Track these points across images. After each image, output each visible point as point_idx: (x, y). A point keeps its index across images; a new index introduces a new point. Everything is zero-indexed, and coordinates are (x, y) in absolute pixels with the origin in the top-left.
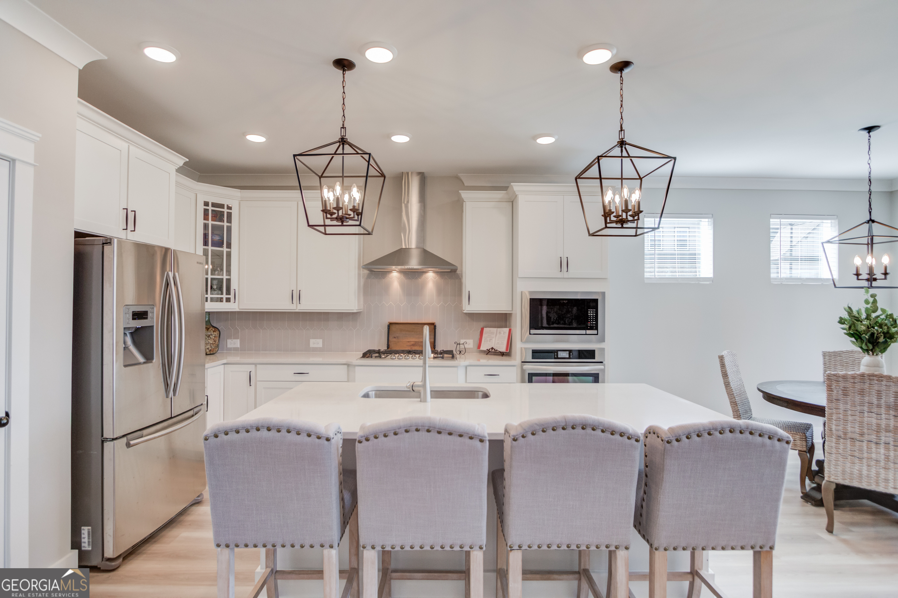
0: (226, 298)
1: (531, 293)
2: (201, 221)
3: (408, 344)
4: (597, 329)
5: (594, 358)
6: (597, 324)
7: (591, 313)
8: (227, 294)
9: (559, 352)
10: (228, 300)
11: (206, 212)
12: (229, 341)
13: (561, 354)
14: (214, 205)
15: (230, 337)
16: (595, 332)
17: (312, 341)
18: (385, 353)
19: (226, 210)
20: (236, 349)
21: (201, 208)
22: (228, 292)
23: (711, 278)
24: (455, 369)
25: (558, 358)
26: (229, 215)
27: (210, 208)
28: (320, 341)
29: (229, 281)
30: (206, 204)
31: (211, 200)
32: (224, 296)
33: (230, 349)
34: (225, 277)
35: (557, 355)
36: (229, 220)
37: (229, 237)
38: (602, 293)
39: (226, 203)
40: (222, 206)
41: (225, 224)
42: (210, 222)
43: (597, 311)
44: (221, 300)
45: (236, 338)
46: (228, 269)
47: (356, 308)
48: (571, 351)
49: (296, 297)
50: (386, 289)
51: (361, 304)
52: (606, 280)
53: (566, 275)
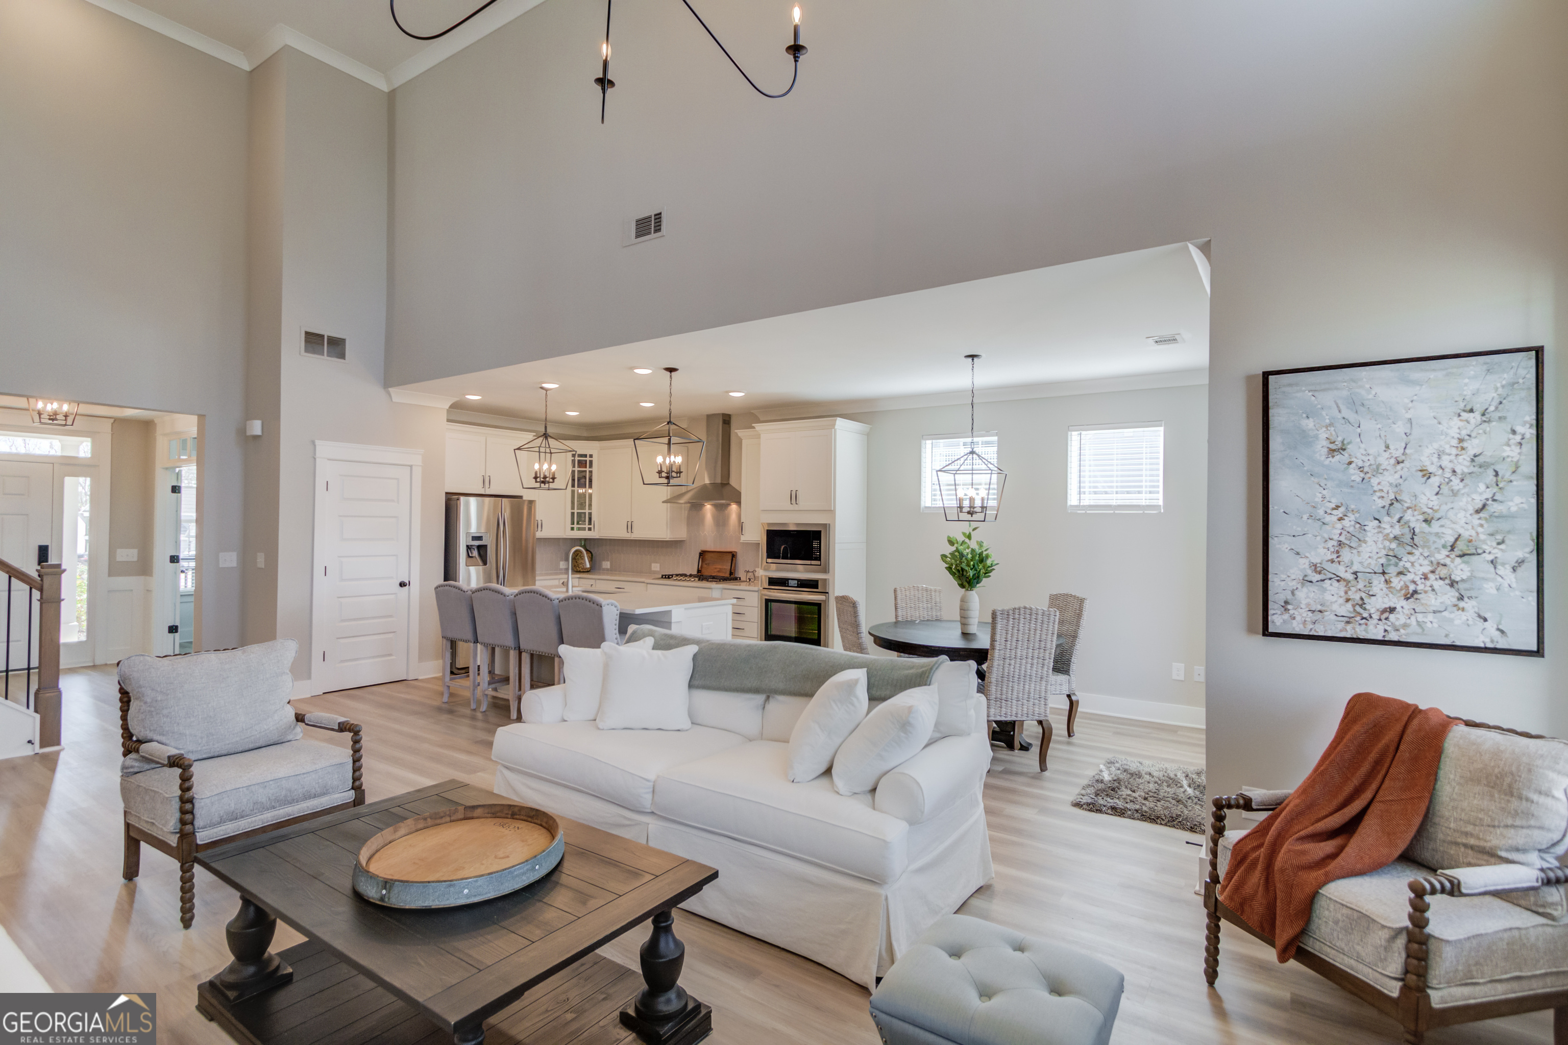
0: (588, 528)
1: (769, 524)
2: (569, 469)
3: (715, 571)
4: (820, 559)
5: (818, 588)
6: (820, 555)
7: (815, 544)
8: (589, 525)
9: (790, 581)
10: (590, 529)
11: (574, 461)
12: (604, 563)
13: (791, 583)
14: (579, 456)
15: (604, 560)
16: (817, 562)
17: (653, 565)
18: (694, 576)
19: (588, 459)
20: (607, 570)
21: (570, 459)
22: (590, 523)
24: (710, 590)
25: (788, 586)
26: (591, 462)
27: (576, 459)
28: (658, 565)
29: (590, 514)
30: (574, 455)
31: (577, 452)
32: (587, 526)
33: (604, 570)
34: (587, 511)
35: (788, 583)
36: (591, 466)
37: (591, 481)
38: (825, 525)
39: (588, 454)
40: (585, 456)
41: (588, 469)
42: (576, 469)
43: (820, 543)
44: (584, 529)
45: (608, 561)
46: (590, 505)
47: (669, 537)
48: (798, 580)
49: (630, 527)
50: (702, 520)
51: (681, 533)
52: (831, 512)
53: (795, 507)
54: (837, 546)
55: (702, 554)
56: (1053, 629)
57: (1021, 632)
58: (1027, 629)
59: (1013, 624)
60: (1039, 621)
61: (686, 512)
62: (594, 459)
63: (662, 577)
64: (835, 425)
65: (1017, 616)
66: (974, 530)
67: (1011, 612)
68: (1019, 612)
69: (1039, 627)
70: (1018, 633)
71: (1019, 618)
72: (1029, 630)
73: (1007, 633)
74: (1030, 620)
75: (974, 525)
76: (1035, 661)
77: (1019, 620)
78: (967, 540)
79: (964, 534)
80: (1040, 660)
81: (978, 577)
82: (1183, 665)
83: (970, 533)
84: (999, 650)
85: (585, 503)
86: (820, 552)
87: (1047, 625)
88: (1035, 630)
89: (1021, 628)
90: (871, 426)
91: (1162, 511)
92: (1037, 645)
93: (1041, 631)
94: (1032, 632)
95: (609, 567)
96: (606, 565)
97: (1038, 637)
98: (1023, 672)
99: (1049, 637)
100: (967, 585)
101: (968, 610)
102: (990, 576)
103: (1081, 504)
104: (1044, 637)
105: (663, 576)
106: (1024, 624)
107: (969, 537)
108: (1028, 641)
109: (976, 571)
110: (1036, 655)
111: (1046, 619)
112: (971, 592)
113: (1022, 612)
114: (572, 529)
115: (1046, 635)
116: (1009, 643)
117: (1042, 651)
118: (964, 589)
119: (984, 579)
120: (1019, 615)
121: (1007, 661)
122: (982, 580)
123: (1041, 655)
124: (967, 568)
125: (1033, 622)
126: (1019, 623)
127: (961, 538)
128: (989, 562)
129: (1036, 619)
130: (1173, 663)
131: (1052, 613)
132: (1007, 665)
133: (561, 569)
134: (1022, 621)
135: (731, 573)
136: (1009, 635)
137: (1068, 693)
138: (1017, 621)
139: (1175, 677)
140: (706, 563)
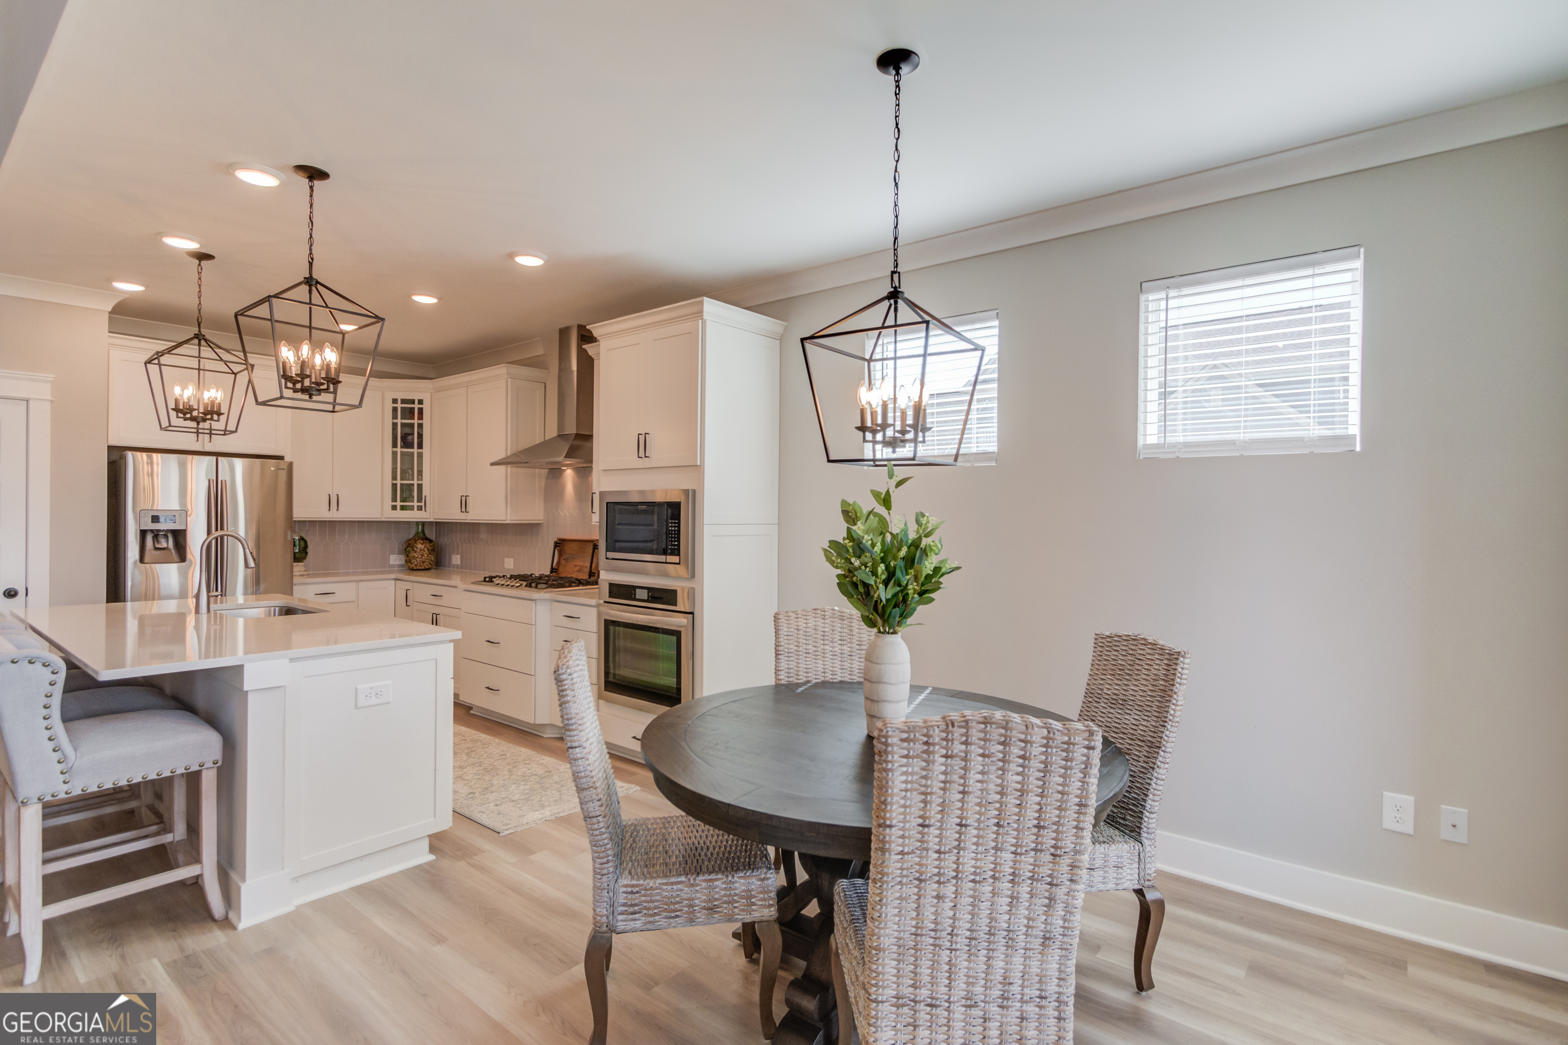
0: (418, 506)
2: (389, 421)
4: (679, 554)
5: (675, 605)
6: (679, 545)
7: (672, 527)
8: (418, 502)
9: (638, 590)
10: (420, 508)
11: (395, 410)
12: (453, 556)
13: (640, 594)
14: (403, 401)
15: (452, 552)
16: (675, 559)
17: (507, 560)
18: (545, 580)
19: (416, 406)
20: (457, 566)
21: (389, 406)
22: (420, 499)
23: (993, 453)
25: (635, 599)
26: (421, 411)
27: (399, 406)
28: (512, 561)
29: (420, 487)
30: (395, 401)
31: (400, 396)
32: (415, 504)
33: (454, 566)
34: (416, 482)
35: (635, 594)
36: (421, 416)
37: (420, 436)
38: (686, 492)
39: (416, 397)
40: (413, 402)
41: (416, 421)
42: (399, 421)
43: (679, 523)
44: (412, 508)
45: (458, 554)
46: (420, 472)
47: (509, 518)
48: (650, 589)
49: (464, 504)
50: (561, 491)
51: (533, 512)
52: (697, 468)
53: (645, 463)
54: (706, 529)
55: (560, 544)
56: (1082, 789)
57: (972, 800)
58: (991, 786)
59: (945, 773)
60: (1035, 764)
61: (543, 481)
62: (426, 407)
63: (485, 581)
64: (701, 312)
65: (958, 748)
66: (899, 484)
67: (937, 736)
68: (966, 735)
69: (1033, 783)
70: (962, 801)
71: (966, 752)
72: (1002, 794)
73: (925, 802)
74: (1003, 760)
75: (900, 473)
76: (1024, 889)
77: (965, 759)
78: (881, 510)
79: (876, 494)
80: (1042, 887)
81: (905, 600)
82: (1412, 798)
83: (888, 493)
84: (902, 853)
85: (413, 469)
86: (679, 541)
87: (1064, 776)
88: (1023, 792)
89: (974, 787)
90: (785, 324)
91: (1358, 448)
92: (1029, 840)
93: (1041, 795)
94: (1012, 800)
95: (459, 563)
96: (456, 559)
97: (1031, 814)
98: (984, 922)
99: (1071, 814)
100: (880, 621)
101: (879, 682)
102: (932, 600)
103: (1169, 440)
104: (1052, 814)
105: (485, 578)
106: (982, 773)
107: (886, 501)
108: (998, 825)
109: (900, 585)
110: (1026, 869)
111: (1057, 759)
112: (890, 638)
113: (975, 734)
114: (394, 508)
115: (1059, 808)
116: (934, 831)
117: (1046, 857)
118: (875, 630)
119: (920, 608)
120: (966, 743)
121: (931, 888)
122: (914, 609)
123: (1045, 871)
124: (871, 581)
125: (1014, 767)
126: (965, 768)
127: (867, 504)
128: (928, 566)
129: (1023, 757)
130: (1385, 793)
131: (1078, 739)
132: (929, 901)
133: (393, 566)
134: (977, 763)
135: (591, 574)
136: (934, 808)
137: (1137, 887)
138: (957, 763)
139: (1389, 823)
140: (565, 557)
